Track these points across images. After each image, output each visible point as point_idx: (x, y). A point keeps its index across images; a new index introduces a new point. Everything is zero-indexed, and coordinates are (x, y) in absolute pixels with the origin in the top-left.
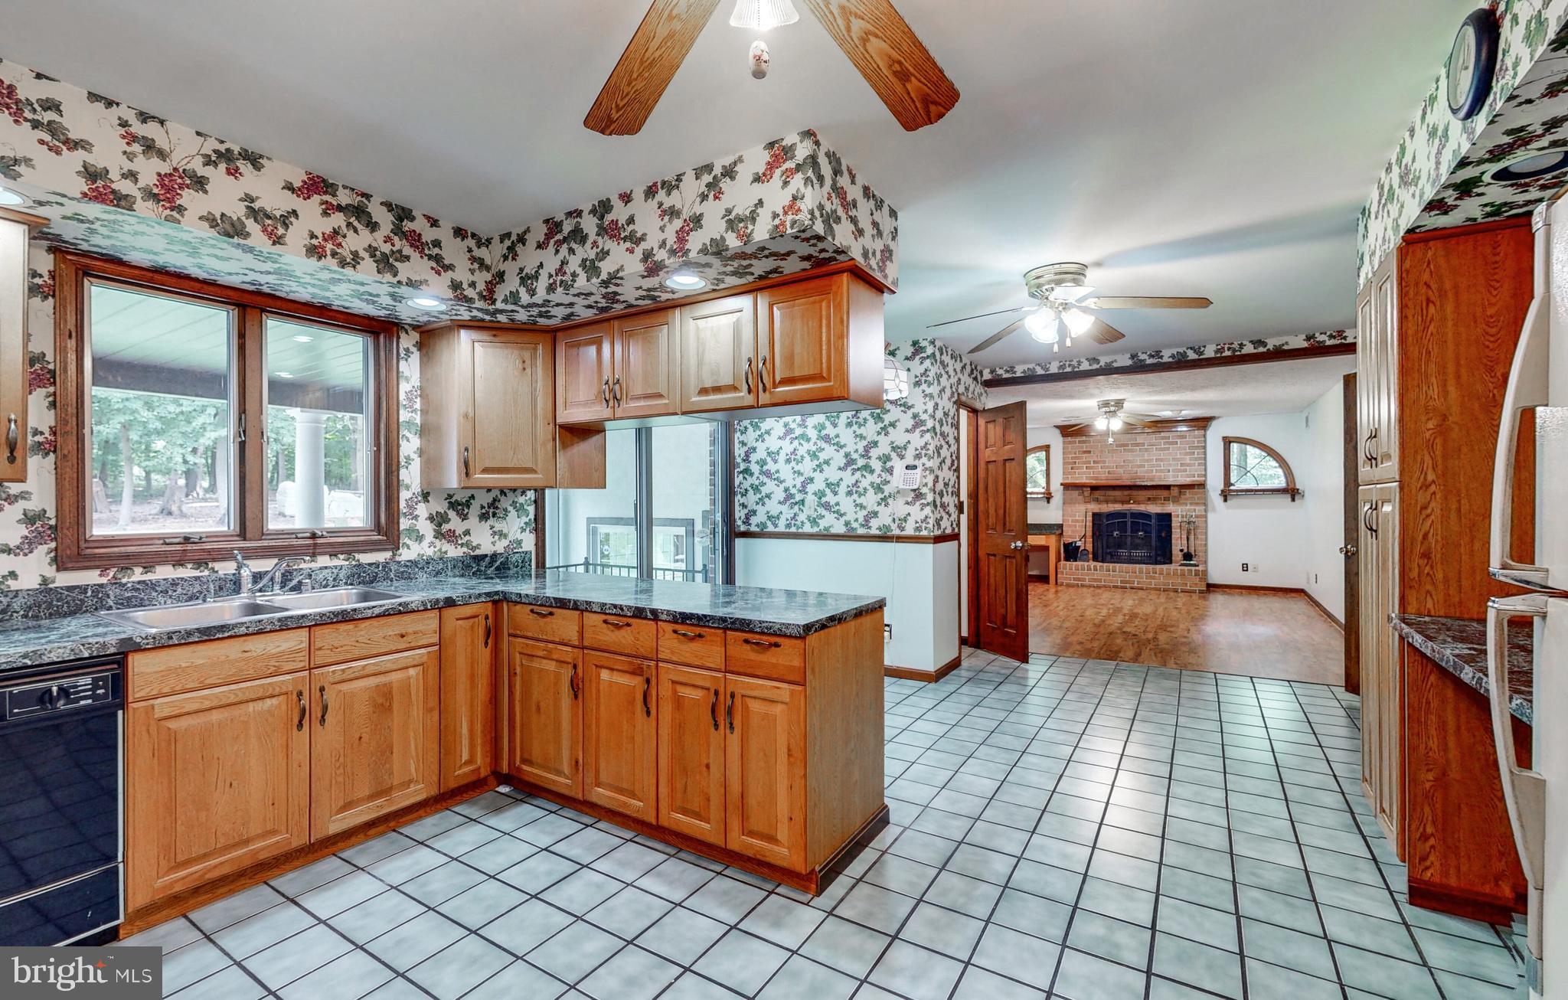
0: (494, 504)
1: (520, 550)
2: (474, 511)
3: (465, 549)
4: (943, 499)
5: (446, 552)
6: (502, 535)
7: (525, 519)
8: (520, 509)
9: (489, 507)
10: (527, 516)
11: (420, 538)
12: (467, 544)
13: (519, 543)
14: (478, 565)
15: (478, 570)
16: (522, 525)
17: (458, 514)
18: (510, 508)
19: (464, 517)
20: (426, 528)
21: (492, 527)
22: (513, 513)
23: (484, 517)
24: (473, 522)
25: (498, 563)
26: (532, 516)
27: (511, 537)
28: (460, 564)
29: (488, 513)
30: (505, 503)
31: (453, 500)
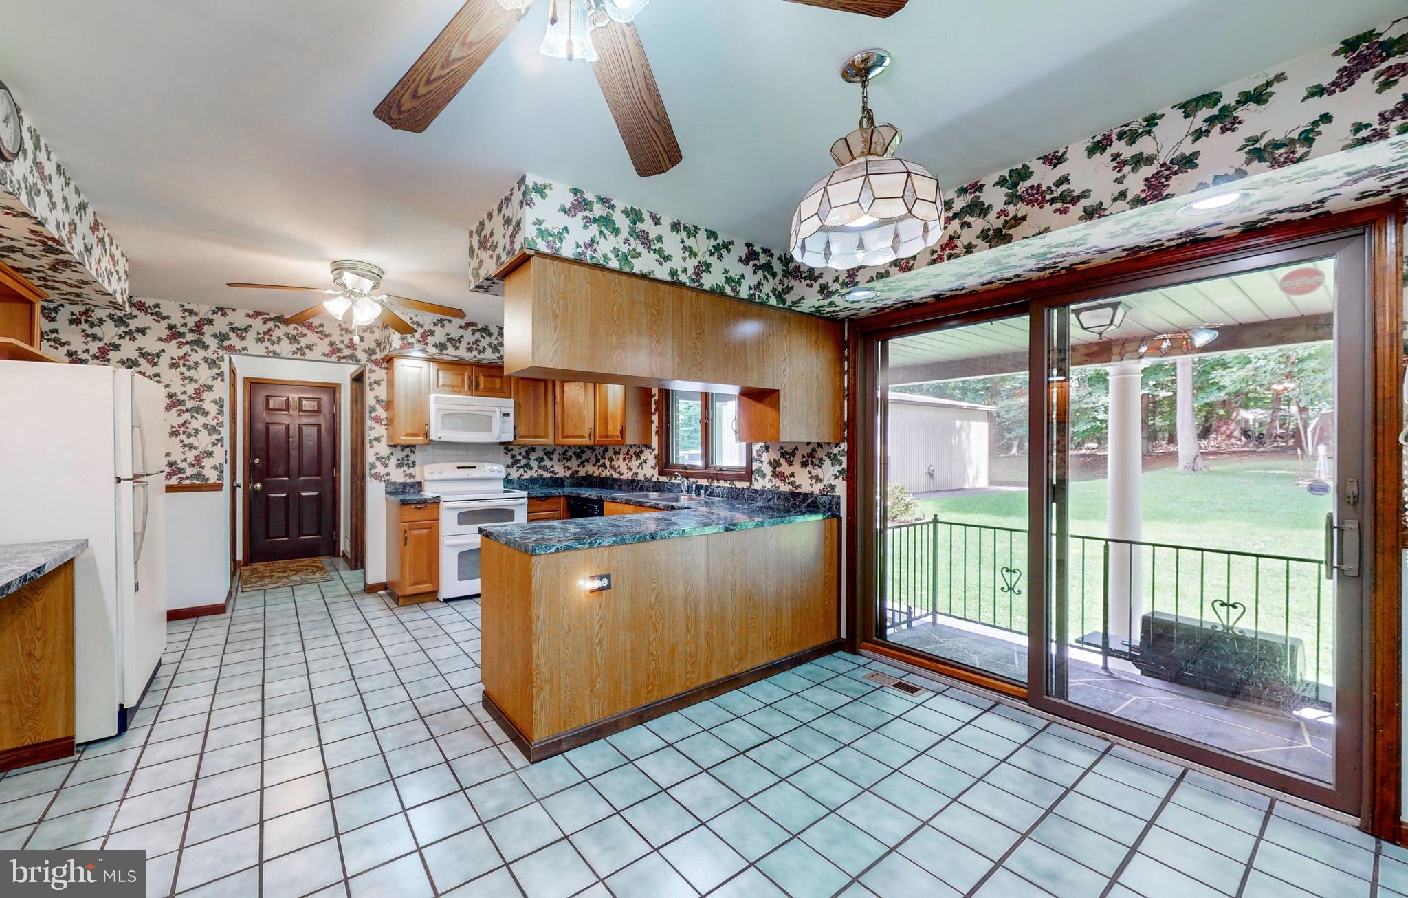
0: (812, 454)
1: (833, 494)
2: (798, 459)
3: (790, 487)
5: (778, 487)
6: (818, 480)
7: (838, 468)
8: (835, 459)
9: (808, 457)
10: (841, 465)
11: (764, 476)
12: (792, 483)
13: (833, 487)
14: (795, 500)
15: (794, 504)
16: (836, 472)
17: (786, 461)
18: (825, 458)
19: (791, 464)
20: (767, 469)
21: (810, 473)
22: (827, 462)
23: (804, 464)
24: (796, 467)
25: (809, 501)
26: (845, 465)
27: (826, 482)
28: (782, 497)
29: (807, 461)
30: (821, 453)
31: (783, 451)
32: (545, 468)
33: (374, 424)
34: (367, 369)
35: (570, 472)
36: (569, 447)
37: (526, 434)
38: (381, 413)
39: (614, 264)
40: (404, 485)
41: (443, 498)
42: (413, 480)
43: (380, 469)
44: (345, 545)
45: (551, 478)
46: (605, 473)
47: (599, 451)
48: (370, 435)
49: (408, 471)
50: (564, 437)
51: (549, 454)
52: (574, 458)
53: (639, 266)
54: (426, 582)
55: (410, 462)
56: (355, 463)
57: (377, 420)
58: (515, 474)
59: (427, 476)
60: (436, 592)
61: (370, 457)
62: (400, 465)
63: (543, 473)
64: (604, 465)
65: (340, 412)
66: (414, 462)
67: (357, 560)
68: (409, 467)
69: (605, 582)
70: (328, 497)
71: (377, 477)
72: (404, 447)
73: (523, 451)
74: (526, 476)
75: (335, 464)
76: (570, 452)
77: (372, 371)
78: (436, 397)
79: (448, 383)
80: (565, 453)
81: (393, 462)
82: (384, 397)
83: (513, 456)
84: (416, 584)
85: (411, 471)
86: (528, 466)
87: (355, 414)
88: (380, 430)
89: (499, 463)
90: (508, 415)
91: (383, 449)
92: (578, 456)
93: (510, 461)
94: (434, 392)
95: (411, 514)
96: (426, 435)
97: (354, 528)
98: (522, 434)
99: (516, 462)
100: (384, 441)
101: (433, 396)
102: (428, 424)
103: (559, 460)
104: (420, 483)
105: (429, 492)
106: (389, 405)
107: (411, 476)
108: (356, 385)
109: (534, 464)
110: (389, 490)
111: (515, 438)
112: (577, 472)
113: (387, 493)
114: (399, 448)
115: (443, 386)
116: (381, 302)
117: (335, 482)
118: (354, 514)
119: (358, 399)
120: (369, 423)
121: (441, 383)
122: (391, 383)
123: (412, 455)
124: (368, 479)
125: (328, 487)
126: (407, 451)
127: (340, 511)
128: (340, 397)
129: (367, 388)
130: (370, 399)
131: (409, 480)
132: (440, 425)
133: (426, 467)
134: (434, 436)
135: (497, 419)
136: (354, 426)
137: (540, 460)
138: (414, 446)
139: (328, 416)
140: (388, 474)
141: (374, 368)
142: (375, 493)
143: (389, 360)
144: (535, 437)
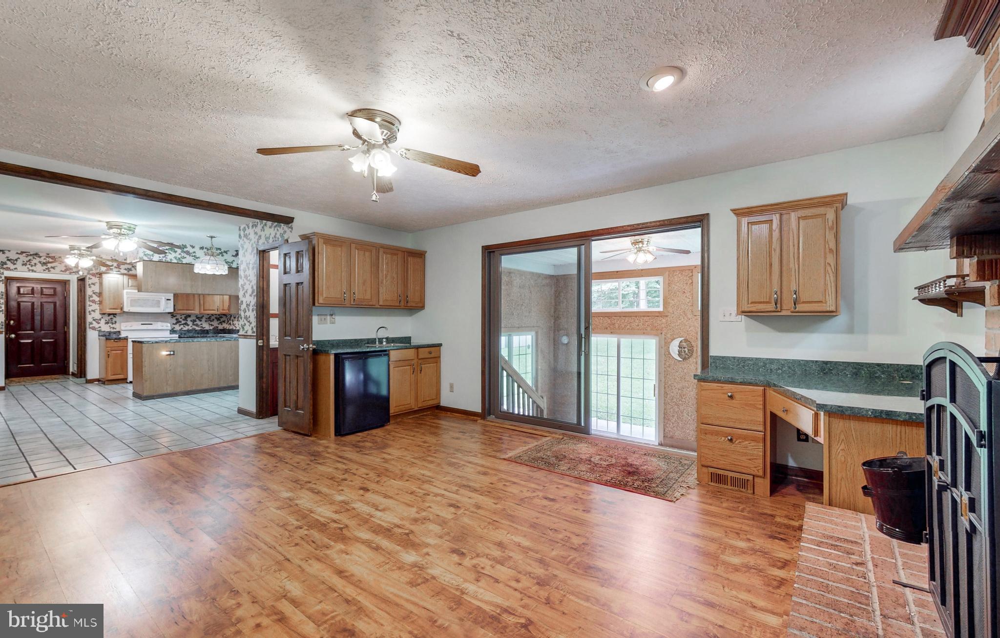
4: (246, 314)
32: (197, 325)
33: (91, 304)
34: (87, 277)
35: (213, 327)
36: (212, 315)
37: (181, 308)
38: (97, 299)
39: (175, 261)
40: (110, 333)
41: (129, 337)
42: (115, 330)
43: (95, 324)
44: (73, 367)
45: (200, 330)
46: (231, 328)
47: (229, 317)
48: (88, 309)
49: (112, 326)
50: (204, 310)
51: (200, 319)
52: (216, 320)
53: (184, 261)
54: (120, 374)
55: (114, 322)
56: (80, 322)
57: (94, 302)
58: (177, 328)
59: (123, 328)
60: (126, 379)
61: (89, 319)
62: (107, 323)
63: (195, 327)
64: (230, 324)
65: (69, 295)
66: (116, 322)
67: (81, 372)
68: (113, 324)
69: (172, 353)
70: (61, 342)
71: (94, 329)
72: (109, 315)
73: (183, 317)
74: (185, 329)
75: (66, 323)
76: (213, 318)
77: (90, 279)
78: (127, 292)
79: (135, 284)
80: (209, 318)
81: (103, 321)
82: (97, 291)
83: (177, 319)
84: (114, 375)
85: (114, 326)
86: (186, 324)
87: (80, 297)
88: (96, 307)
89: (167, 322)
90: (170, 300)
91: (97, 315)
92: (218, 319)
93: (175, 322)
94: (126, 289)
95: (111, 343)
96: (122, 309)
97: (79, 356)
98: (179, 308)
99: (178, 322)
100: (98, 312)
101: (125, 291)
102: (123, 304)
103: (206, 321)
104: (119, 332)
105: (123, 335)
106: (100, 294)
107: (113, 328)
108: (80, 282)
109: (190, 323)
110: (100, 334)
111: (174, 310)
112: (217, 327)
113: (99, 336)
114: (107, 315)
115: (131, 286)
116: (92, 260)
117: (66, 335)
118: (80, 348)
119: (82, 290)
120: (88, 303)
121: (130, 285)
122: (101, 284)
123: (114, 318)
124: (88, 329)
125: (61, 337)
126: (112, 316)
127: (69, 349)
128: (69, 287)
129: (87, 286)
130: (89, 292)
131: (112, 330)
132: (129, 304)
133: (122, 324)
134: (126, 309)
135: (163, 302)
136: (79, 304)
137: (194, 321)
138: (116, 314)
139: (61, 298)
140: (100, 327)
141: (91, 277)
142: (92, 337)
143: (100, 275)
144: (187, 310)
